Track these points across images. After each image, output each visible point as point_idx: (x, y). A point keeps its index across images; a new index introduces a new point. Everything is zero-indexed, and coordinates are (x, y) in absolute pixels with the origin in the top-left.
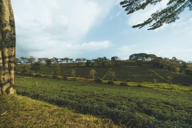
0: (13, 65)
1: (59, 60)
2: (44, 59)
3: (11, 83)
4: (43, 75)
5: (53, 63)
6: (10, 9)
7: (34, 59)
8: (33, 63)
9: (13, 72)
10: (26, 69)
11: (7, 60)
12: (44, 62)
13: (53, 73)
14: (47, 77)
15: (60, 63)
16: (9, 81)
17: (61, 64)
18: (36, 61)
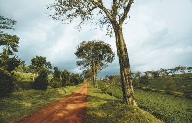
0: (131, 81)
1: (168, 71)
2: (150, 72)
3: (133, 96)
4: (154, 89)
5: (161, 75)
6: (123, 40)
7: (140, 73)
8: (141, 76)
9: (132, 86)
10: (136, 82)
11: (127, 77)
12: (150, 75)
13: (165, 87)
14: (158, 91)
15: (170, 74)
16: (132, 94)
17: (173, 76)
18: (143, 74)
